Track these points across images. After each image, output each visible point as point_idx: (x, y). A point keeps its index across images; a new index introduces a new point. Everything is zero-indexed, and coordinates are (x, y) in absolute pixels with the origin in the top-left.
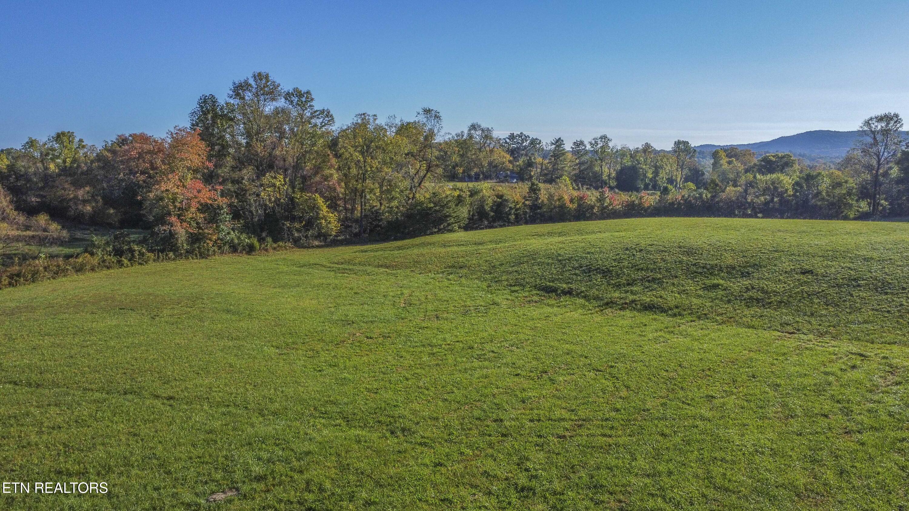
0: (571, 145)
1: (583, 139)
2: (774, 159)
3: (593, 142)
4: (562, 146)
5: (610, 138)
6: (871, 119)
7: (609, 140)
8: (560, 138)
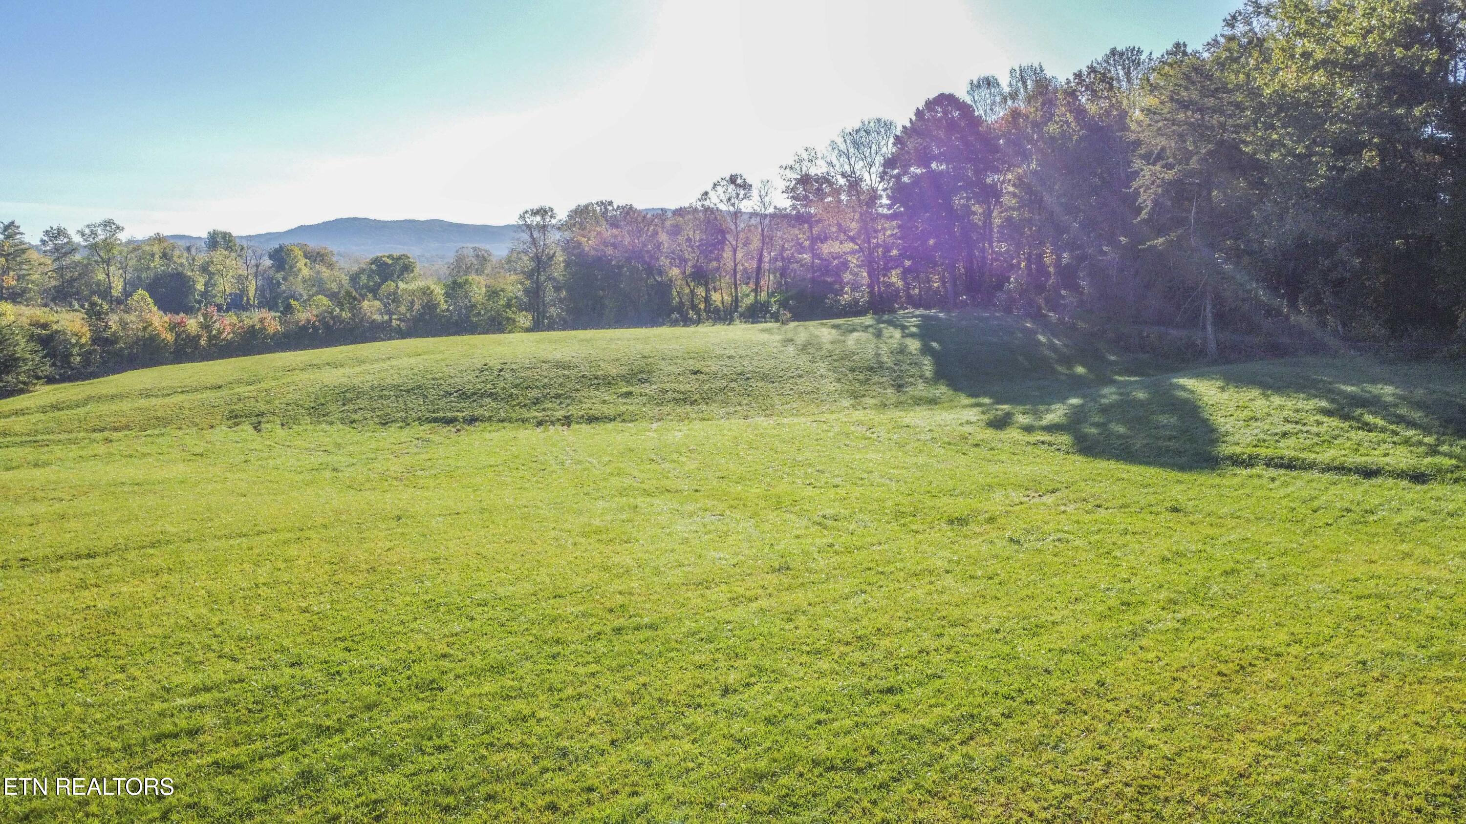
0: (41, 235)
1: (63, 226)
2: (390, 262)
3: (87, 231)
4: (18, 236)
5: (121, 225)
6: (526, 212)
7: (118, 228)
8: (12, 223)
